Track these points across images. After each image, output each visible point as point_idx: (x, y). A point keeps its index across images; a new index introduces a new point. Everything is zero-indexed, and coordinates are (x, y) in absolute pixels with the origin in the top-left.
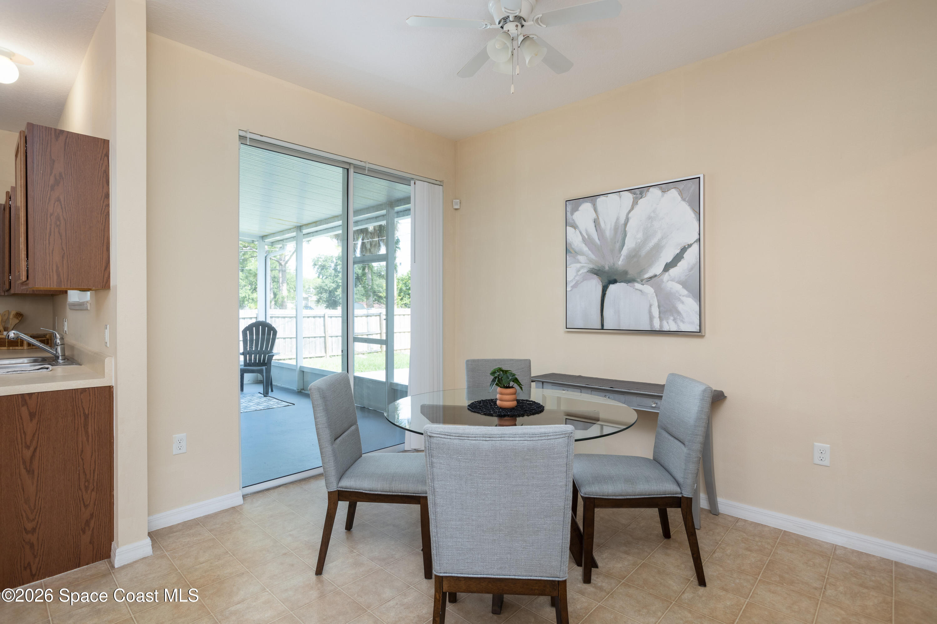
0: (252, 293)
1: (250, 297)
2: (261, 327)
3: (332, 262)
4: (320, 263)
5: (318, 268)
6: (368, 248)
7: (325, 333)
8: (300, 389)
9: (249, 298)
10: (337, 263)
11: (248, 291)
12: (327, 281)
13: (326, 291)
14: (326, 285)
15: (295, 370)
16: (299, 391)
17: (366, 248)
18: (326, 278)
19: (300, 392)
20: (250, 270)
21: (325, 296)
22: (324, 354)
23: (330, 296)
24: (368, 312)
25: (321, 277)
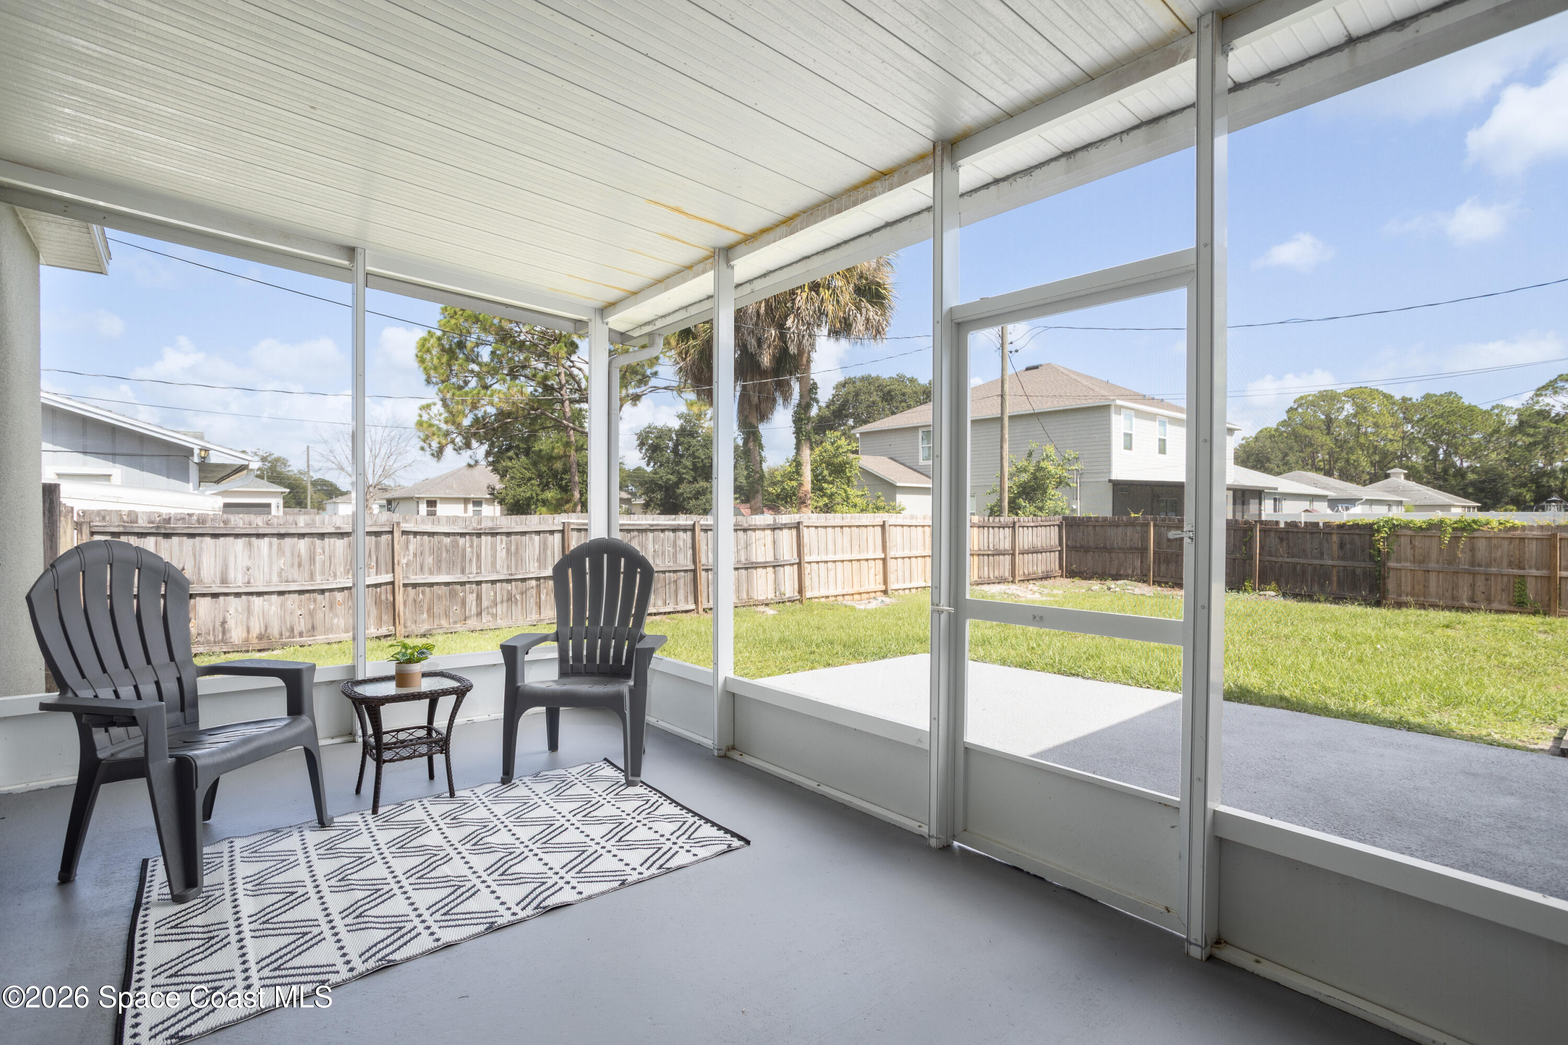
0: (543, 491)
1: (540, 498)
2: (605, 556)
3: (671, 439)
4: (650, 442)
5: (647, 450)
6: (754, 403)
7: (694, 562)
8: (724, 748)
9: (538, 500)
10: (677, 440)
11: (535, 488)
12: (662, 472)
13: (660, 487)
14: (661, 478)
15: (709, 688)
16: (722, 753)
17: (750, 402)
18: (661, 466)
19: (725, 756)
20: (541, 451)
21: (659, 495)
22: (693, 607)
23: (666, 497)
24: (775, 520)
25: (652, 464)
